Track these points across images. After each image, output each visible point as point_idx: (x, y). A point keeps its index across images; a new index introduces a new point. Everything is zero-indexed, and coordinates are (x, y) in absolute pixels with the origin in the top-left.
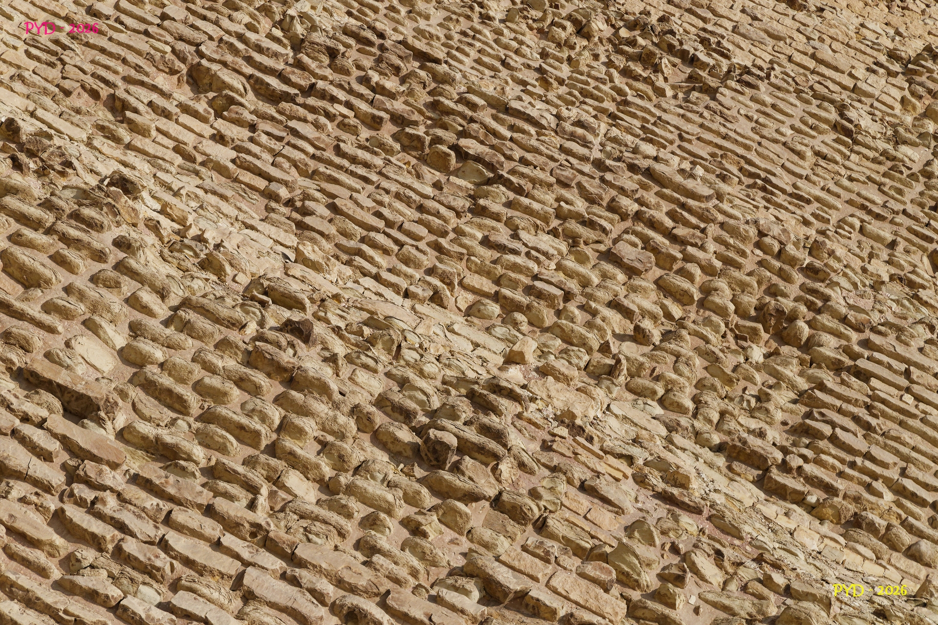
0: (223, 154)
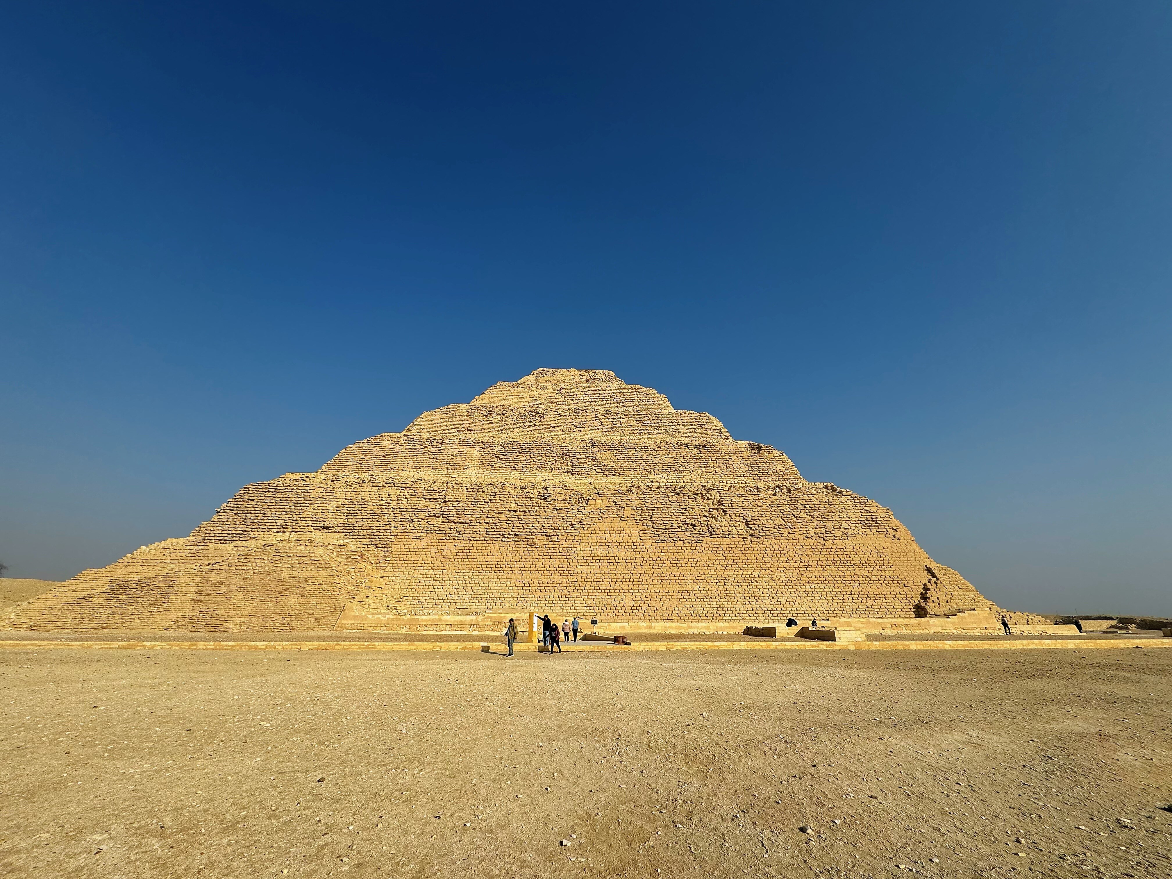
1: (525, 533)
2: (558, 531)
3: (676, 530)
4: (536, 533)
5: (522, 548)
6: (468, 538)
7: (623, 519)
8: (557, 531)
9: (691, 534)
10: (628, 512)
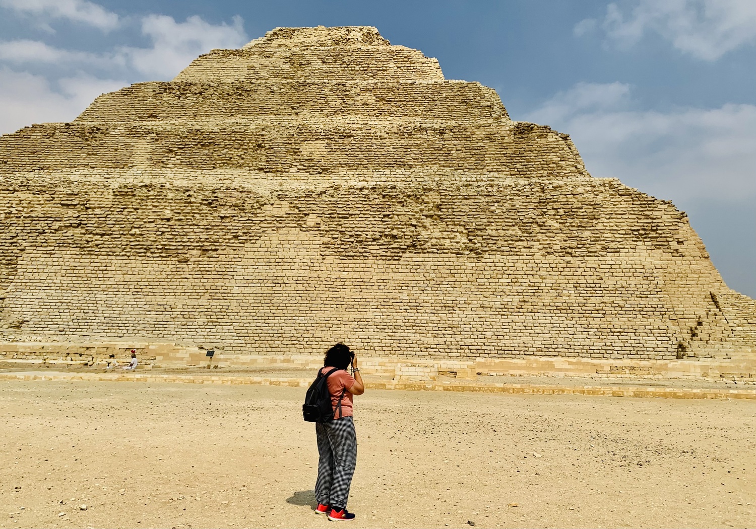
0: (179, 162)
1: (176, 247)
2: (218, 244)
3: (370, 243)
4: (190, 247)
5: (170, 264)
6: (105, 253)
7: (304, 229)
8: (216, 244)
9: (387, 248)
10: (311, 220)
